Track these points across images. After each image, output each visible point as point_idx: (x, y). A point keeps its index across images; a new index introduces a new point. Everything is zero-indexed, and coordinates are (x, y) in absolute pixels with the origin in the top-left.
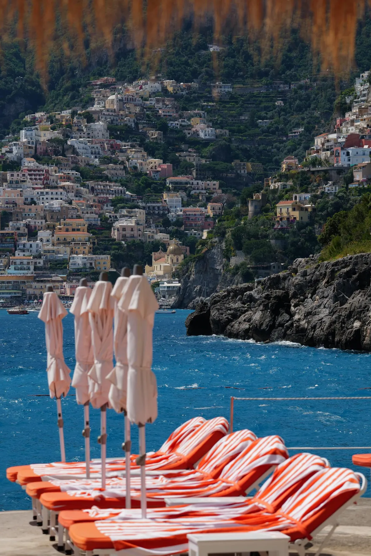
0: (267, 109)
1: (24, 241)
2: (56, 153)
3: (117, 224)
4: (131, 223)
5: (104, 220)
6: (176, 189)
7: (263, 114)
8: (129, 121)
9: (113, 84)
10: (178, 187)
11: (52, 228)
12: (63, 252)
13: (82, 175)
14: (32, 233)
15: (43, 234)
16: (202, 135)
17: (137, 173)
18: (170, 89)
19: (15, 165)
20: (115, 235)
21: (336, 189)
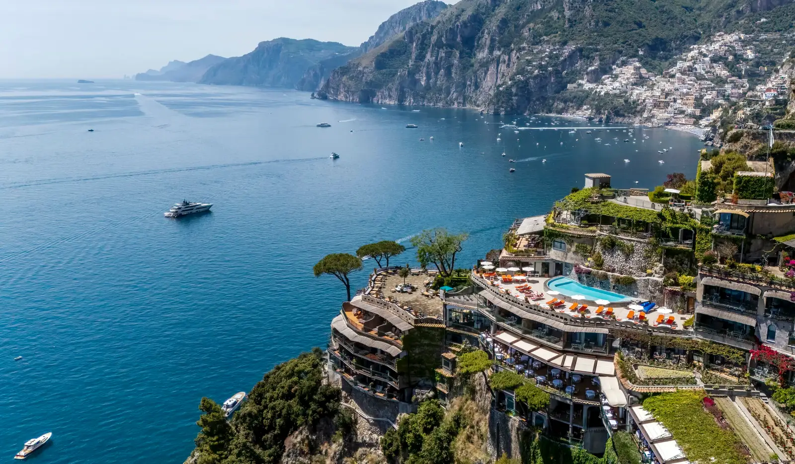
0: (778, 44)
1: (672, 104)
2: (689, 71)
3: (705, 98)
4: (710, 97)
5: (701, 96)
6: (731, 83)
7: (776, 46)
8: (722, 53)
9: (723, 35)
10: (732, 82)
11: (682, 99)
12: (685, 108)
13: (697, 78)
14: (675, 101)
15: (679, 101)
16: (750, 57)
17: (718, 77)
18: (743, 38)
19: (673, 76)
20: (704, 101)
21: (759, 107)
